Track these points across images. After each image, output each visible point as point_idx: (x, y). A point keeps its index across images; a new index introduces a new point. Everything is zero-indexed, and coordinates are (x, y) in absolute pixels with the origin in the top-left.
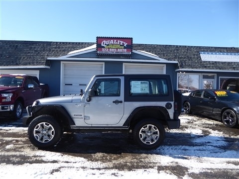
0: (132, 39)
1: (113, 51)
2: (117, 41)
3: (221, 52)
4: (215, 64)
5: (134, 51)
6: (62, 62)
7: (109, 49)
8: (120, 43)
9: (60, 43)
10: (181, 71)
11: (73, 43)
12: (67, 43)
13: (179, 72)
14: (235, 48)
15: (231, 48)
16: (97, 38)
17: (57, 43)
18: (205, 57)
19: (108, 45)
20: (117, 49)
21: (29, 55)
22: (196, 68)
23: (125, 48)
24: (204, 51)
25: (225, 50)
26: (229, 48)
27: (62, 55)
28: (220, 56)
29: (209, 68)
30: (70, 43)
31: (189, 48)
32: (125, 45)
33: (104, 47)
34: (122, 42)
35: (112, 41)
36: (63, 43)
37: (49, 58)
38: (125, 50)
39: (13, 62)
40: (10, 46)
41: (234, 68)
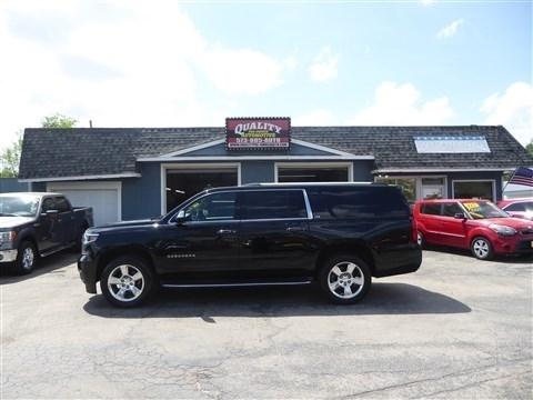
0: (289, 119)
1: (256, 142)
2: (262, 125)
3: (452, 135)
4: (441, 158)
5: (293, 141)
6: (162, 165)
7: (248, 138)
8: (268, 127)
9: (159, 130)
10: (381, 174)
11: (182, 129)
12: (170, 129)
13: (377, 175)
14: (477, 127)
15: (471, 127)
16: (227, 119)
17: (152, 130)
18: (424, 146)
19: (246, 132)
20: (263, 138)
21: (103, 153)
22: (408, 167)
23: (277, 136)
24: (421, 135)
25: (460, 132)
26: (467, 127)
27: (165, 153)
28: (450, 142)
29: (431, 165)
30: (176, 130)
31: (393, 131)
32: (278, 131)
33: (239, 136)
34: (271, 126)
35: (254, 124)
36: (165, 130)
37: (139, 160)
38: (278, 140)
39: (74, 167)
40: (68, 138)
41: (476, 165)
